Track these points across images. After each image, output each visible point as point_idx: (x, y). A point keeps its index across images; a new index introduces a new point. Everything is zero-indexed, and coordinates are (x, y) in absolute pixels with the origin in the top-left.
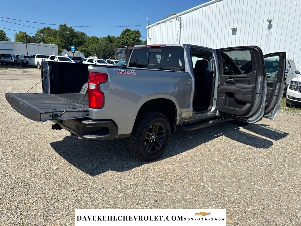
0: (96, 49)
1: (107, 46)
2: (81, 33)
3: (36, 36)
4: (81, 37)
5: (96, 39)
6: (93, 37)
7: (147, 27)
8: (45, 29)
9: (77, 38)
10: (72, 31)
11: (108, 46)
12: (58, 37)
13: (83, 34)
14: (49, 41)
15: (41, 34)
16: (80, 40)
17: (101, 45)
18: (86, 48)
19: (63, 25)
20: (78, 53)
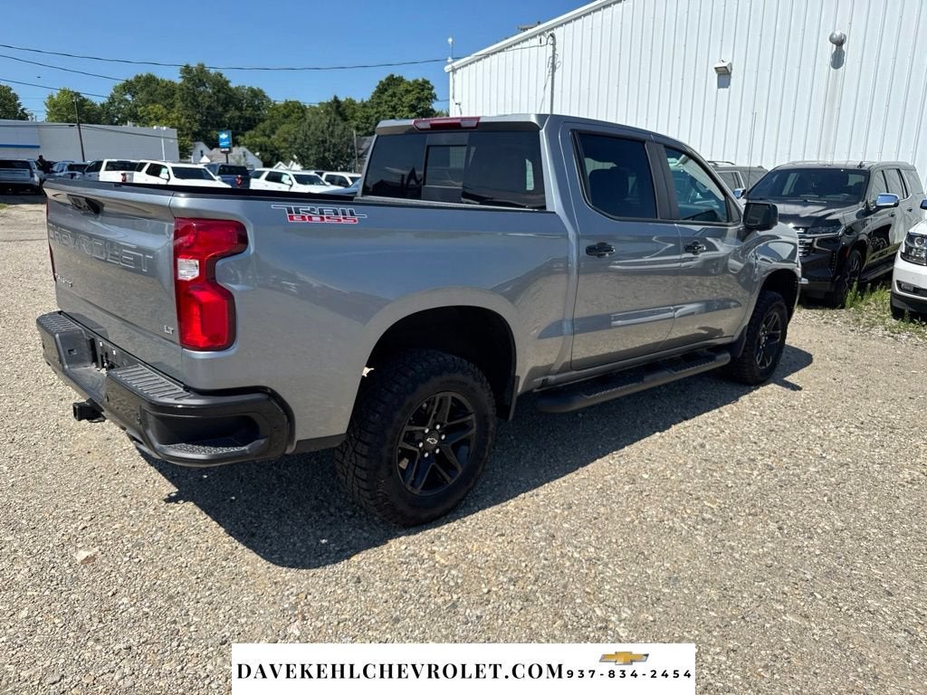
0: (296, 139)
1: (330, 129)
2: (252, 90)
3: (111, 104)
4: (251, 105)
5: (298, 108)
6: (287, 104)
7: (447, 68)
8: (138, 78)
9: (240, 109)
10: (221, 85)
11: (332, 132)
12: (179, 104)
13: (257, 94)
14: (152, 116)
15: (128, 97)
16: (248, 113)
17: (313, 127)
18: (266, 139)
19: (195, 65)
20: (242, 154)
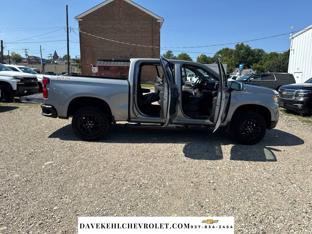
0: (269, 65)
2: (259, 50)
3: (214, 57)
4: (258, 55)
7: (290, 38)
8: (223, 49)
9: (253, 56)
10: (248, 49)
15: (220, 55)
16: (256, 58)
18: (261, 66)
19: (240, 44)
20: (250, 71)
